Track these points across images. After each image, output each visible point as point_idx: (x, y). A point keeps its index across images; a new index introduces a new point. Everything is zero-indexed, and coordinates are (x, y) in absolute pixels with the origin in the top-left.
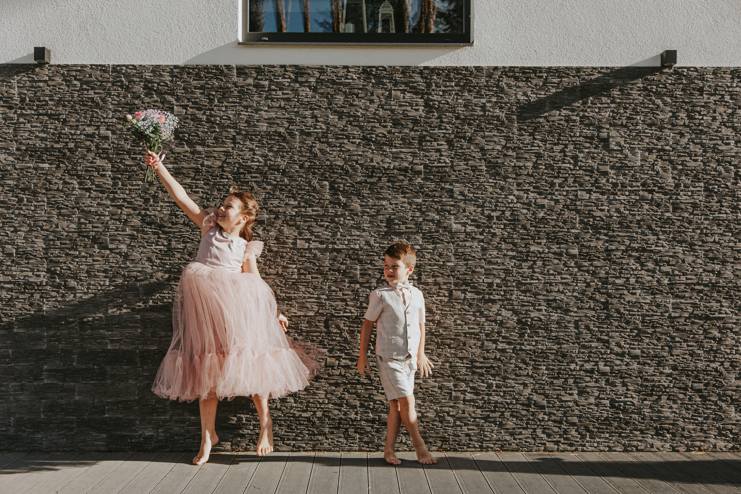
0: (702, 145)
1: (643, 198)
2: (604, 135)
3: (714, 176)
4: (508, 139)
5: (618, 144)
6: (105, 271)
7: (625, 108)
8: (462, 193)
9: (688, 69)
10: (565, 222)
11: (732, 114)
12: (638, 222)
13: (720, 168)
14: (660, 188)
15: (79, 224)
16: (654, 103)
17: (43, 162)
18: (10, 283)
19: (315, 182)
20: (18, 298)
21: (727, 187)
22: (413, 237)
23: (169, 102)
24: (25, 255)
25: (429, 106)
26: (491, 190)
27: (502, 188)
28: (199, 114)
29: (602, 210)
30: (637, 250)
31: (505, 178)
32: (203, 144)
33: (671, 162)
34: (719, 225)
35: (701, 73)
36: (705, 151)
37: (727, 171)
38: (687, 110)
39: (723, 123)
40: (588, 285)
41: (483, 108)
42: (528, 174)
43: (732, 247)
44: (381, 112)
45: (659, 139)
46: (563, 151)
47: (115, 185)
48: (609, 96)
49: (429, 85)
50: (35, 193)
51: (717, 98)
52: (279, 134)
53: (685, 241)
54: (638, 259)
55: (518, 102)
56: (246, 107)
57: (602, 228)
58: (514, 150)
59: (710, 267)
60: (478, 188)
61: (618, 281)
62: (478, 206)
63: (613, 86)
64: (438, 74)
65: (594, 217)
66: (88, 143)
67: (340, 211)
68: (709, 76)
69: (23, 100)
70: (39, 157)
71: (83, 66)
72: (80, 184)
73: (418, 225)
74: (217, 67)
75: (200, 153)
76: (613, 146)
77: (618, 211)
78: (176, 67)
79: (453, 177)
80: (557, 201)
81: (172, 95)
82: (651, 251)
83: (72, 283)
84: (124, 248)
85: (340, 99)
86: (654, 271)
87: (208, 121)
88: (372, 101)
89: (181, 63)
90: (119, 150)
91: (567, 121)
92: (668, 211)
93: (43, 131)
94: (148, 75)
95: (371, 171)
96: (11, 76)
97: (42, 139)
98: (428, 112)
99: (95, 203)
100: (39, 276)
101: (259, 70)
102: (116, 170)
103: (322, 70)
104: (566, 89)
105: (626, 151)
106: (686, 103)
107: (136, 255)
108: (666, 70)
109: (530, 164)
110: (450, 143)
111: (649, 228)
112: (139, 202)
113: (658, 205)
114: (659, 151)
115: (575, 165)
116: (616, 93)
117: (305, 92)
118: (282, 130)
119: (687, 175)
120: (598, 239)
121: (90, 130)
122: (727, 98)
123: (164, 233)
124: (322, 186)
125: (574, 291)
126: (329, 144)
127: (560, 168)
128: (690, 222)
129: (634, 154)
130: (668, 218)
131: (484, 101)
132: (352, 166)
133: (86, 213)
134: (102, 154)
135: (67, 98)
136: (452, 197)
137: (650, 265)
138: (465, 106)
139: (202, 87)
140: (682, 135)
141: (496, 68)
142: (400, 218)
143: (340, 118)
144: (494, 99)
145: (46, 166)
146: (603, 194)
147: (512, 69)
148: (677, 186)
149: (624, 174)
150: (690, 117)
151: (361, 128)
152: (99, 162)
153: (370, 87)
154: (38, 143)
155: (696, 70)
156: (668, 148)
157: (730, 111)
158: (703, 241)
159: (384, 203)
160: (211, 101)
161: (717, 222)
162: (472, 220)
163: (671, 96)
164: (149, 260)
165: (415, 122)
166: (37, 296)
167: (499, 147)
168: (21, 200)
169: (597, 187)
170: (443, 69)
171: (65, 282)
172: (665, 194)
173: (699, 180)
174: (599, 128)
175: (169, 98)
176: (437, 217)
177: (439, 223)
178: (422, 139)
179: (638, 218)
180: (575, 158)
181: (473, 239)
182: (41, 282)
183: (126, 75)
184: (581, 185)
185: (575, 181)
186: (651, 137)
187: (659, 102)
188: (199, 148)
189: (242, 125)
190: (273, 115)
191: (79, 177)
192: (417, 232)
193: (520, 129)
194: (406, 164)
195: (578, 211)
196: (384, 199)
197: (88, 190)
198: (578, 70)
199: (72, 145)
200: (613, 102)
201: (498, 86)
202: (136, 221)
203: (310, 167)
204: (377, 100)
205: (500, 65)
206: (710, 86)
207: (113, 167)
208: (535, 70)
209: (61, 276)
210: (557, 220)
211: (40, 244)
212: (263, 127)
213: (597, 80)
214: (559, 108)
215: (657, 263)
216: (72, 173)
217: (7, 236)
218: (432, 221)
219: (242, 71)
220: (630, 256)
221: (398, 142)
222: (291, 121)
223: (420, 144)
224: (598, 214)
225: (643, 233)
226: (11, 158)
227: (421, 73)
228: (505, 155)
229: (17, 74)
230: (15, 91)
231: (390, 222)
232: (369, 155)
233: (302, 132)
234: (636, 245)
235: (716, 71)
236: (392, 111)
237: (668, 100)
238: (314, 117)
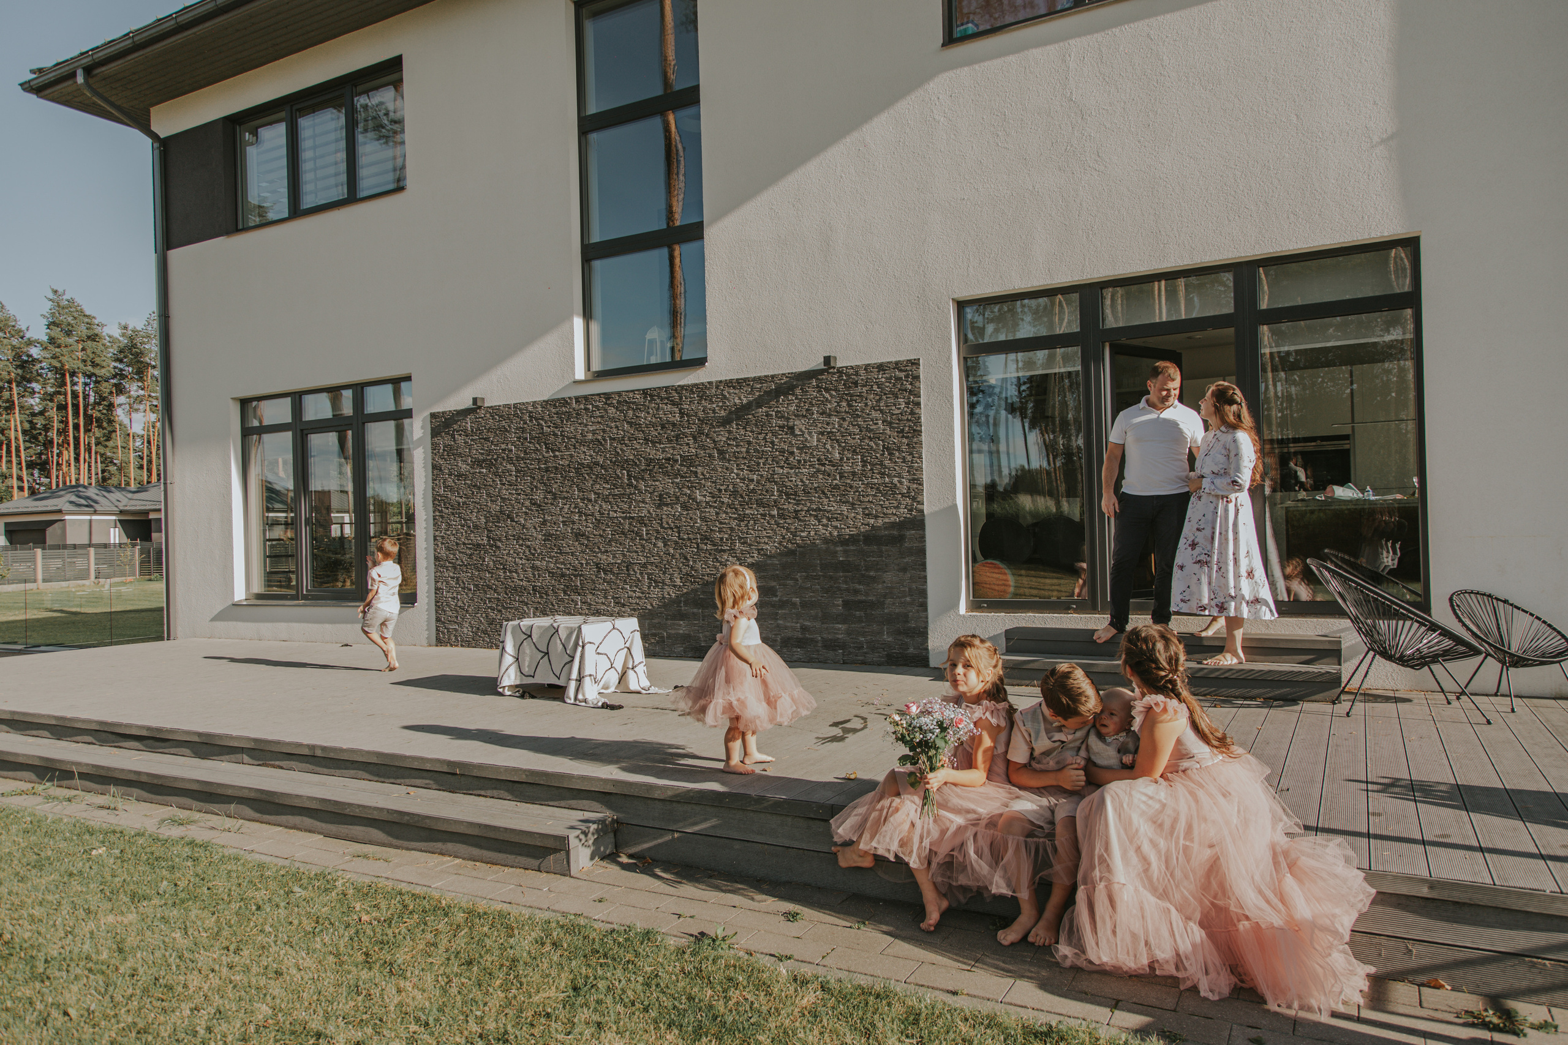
0: (859, 426)
1: (818, 471)
2: (791, 424)
3: (867, 450)
4: (730, 432)
5: (801, 430)
6: (514, 536)
7: (805, 402)
8: (703, 474)
9: (846, 367)
10: (767, 491)
11: (880, 399)
12: (815, 488)
13: (872, 444)
14: (830, 461)
15: (501, 506)
16: (824, 397)
17: (483, 468)
19: (618, 472)
21: (877, 458)
22: (674, 506)
23: (541, 425)
24: (476, 527)
25: (682, 414)
26: (720, 470)
27: (727, 469)
28: (556, 431)
29: (791, 481)
30: (815, 510)
31: (729, 460)
32: (559, 451)
33: (837, 441)
34: (872, 488)
35: (856, 369)
36: (861, 431)
37: (878, 445)
38: (847, 400)
39: (873, 408)
40: (784, 538)
41: (714, 411)
42: (743, 458)
43: (881, 505)
44: (654, 420)
45: (828, 424)
46: (765, 438)
47: (517, 480)
48: (793, 395)
49: (681, 398)
50: (479, 488)
51: (868, 388)
52: (598, 440)
53: (848, 502)
54: (816, 516)
55: (735, 405)
56: (580, 424)
57: (792, 494)
58: (734, 440)
59: (867, 520)
60: (713, 470)
61: (802, 534)
62: (713, 482)
63: (796, 386)
64: (686, 390)
65: (786, 487)
66: (503, 455)
67: (632, 490)
68: (862, 372)
69: (472, 431)
70: (481, 466)
71: (499, 406)
72: (500, 481)
73: (677, 498)
74: (564, 399)
75: (557, 456)
76: (797, 432)
77: (802, 481)
78: (544, 401)
79: (697, 463)
80: (762, 476)
81: (542, 419)
82: (825, 510)
83: (499, 544)
85: (631, 413)
86: (827, 526)
87: (561, 435)
88: (648, 413)
89: (546, 398)
90: (518, 457)
91: (766, 416)
92: (836, 479)
93: (482, 449)
94: (530, 408)
95: (650, 461)
96: (466, 416)
97: (482, 454)
98: (681, 418)
99: (507, 493)
101: (586, 398)
102: (517, 471)
103: (619, 394)
104: (765, 392)
105: (806, 436)
106: (846, 394)
107: (528, 525)
108: (831, 370)
109: (744, 450)
110: (695, 438)
111: (823, 493)
113: (829, 475)
114: (828, 433)
115: (773, 448)
116: (798, 391)
117: (612, 411)
118: (600, 438)
119: (848, 450)
120: (789, 503)
121: (503, 446)
122: (875, 388)
123: (542, 510)
124: (623, 474)
125: (775, 542)
126: (626, 445)
127: (763, 451)
128: (851, 487)
129: (812, 437)
130: (836, 485)
131: (714, 406)
132: (638, 459)
133: (504, 499)
134: (510, 460)
135: (493, 427)
136: (696, 477)
137: (825, 521)
138: (703, 411)
139: (557, 413)
140: (844, 419)
141: (721, 382)
142: (667, 494)
143: (631, 427)
144: (720, 404)
145: (484, 471)
146: (791, 468)
147: (731, 381)
148: (842, 459)
149: (806, 453)
150: (849, 406)
151: (643, 431)
152: (509, 467)
153: (647, 404)
154: (480, 457)
155: (852, 368)
156: (834, 430)
157: (878, 397)
158: (860, 501)
159: (657, 483)
160: (562, 421)
161: (871, 486)
162: (710, 493)
163: (836, 390)
165: (674, 425)
166: (482, 552)
167: (724, 439)
168: (473, 493)
169: (788, 464)
170: (689, 386)
172: (833, 466)
173: (857, 454)
174: (788, 419)
175: (541, 422)
176: (689, 492)
177: (690, 496)
178: (677, 437)
179: (816, 485)
180: (772, 443)
181: (711, 506)
183: (520, 410)
184: (777, 463)
185: (773, 461)
186: (823, 423)
187: (827, 395)
188: (557, 453)
189: (579, 436)
190: (594, 428)
191: (500, 476)
192: (677, 504)
193: (737, 425)
194: (669, 455)
195: (776, 483)
196: (657, 481)
197: (504, 484)
198: (773, 376)
199: (495, 457)
200: (796, 399)
201: (722, 395)
202: (528, 503)
203: (615, 462)
204: (651, 411)
205: (723, 379)
206: (862, 380)
208: (745, 380)
209: (493, 539)
210: (762, 490)
211: (483, 520)
212: (590, 436)
213: (785, 383)
214: (760, 407)
215: (829, 519)
216: (496, 474)
218: (685, 494)
219: (577, 399)
220: (811, 515)
221: (664, 440)
222: (604, 431)
223: (677, 440)
224: (789, 484)
225: (819, 497)
227: (676, 390)
228: (728, 444)
230: (469, 425)
231: (661, 496)
232: (648, 450)
233: (611, 439)
234: (814, 507)
235: (867, 367)
236: (660, 418)
237: (834, 393)
238: (617, 427)
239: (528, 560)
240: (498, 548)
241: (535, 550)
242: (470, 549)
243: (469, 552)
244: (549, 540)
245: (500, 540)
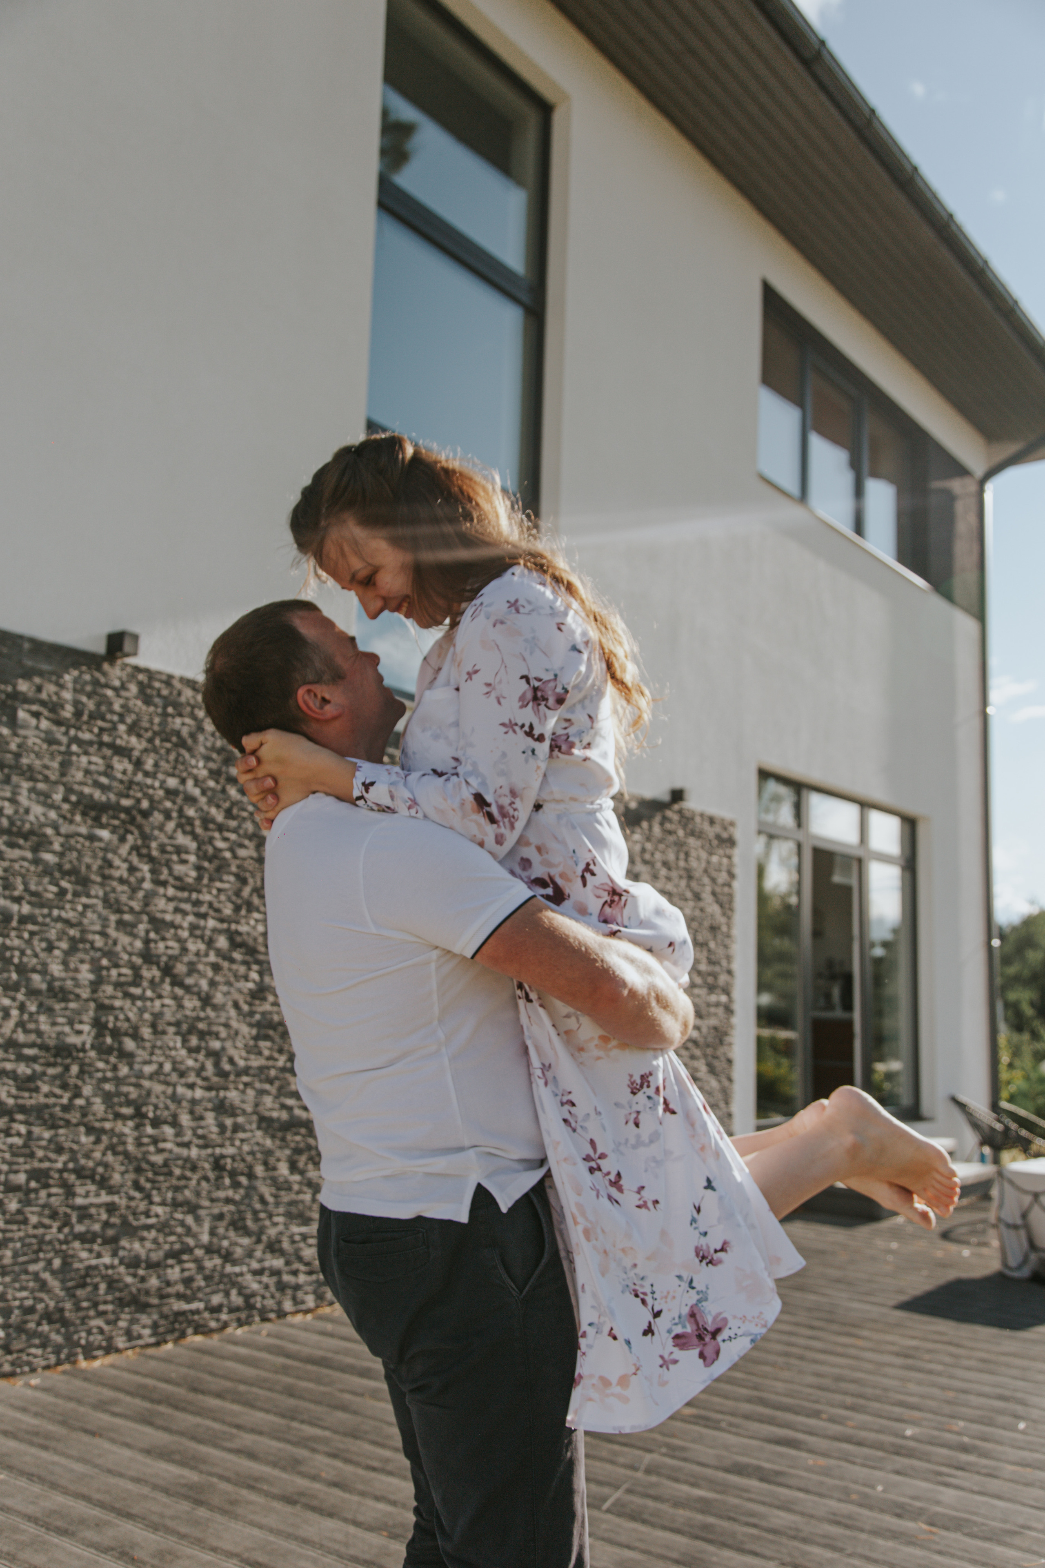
6: (177, 1024)
15: (147, 941)
17: (102, 826)
18: (32, 1045)
20: (44, 1074)
24: (61, 994)
47: (199, 878)
50: (84, 882)
66: (168, 804)
69: (78, 714)
70: (97, 817)
71: (170, 677)
72: (153, 871)
83: (129, 1044)
84: (204, 984)
90: (207, 821)
93: (106, 774)
96: (65, 668)
97: (104, 788)
99: (171, 906)
100: (79, 1032)
102: (202, 854)
107: (219, 997)
112: (228, 911)
116: (645, 825)
121: (172, 782)
133: (158, 924)
134: (185, 824)
135: (145, 724)
145: (105, 834)
152: (182, 839)
154: (97, 795)
164: (236, 1005)
166: (75, 1069)
168: (63, 892)
171: (120, 1043)
182: (84, 1044)
191: (152, 859)
197: (164, 884)
199: (145, 804)
202: (222, 942)
206: (698, 830)
207: (199, 848)
209: (114, 1032)
211: (86, 974)
216: (142, 852)
217: (36, 955)
226: (53, 815)
229: (76, 665)
230: (69, 695)
235: (701, 816)
239: (209, 1089)
240: (127, 1057)
241: (231, 1061)
242: (34, 1059)
243: (23, 1069)
244: (267, 1038)
245: (136, 1036)
